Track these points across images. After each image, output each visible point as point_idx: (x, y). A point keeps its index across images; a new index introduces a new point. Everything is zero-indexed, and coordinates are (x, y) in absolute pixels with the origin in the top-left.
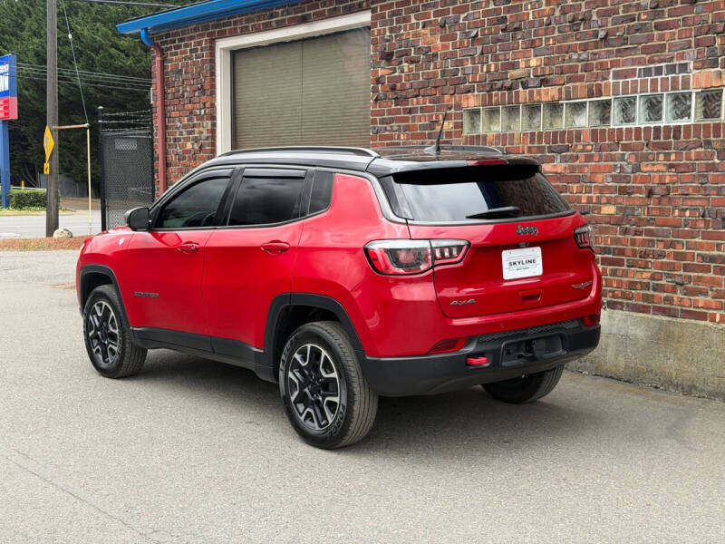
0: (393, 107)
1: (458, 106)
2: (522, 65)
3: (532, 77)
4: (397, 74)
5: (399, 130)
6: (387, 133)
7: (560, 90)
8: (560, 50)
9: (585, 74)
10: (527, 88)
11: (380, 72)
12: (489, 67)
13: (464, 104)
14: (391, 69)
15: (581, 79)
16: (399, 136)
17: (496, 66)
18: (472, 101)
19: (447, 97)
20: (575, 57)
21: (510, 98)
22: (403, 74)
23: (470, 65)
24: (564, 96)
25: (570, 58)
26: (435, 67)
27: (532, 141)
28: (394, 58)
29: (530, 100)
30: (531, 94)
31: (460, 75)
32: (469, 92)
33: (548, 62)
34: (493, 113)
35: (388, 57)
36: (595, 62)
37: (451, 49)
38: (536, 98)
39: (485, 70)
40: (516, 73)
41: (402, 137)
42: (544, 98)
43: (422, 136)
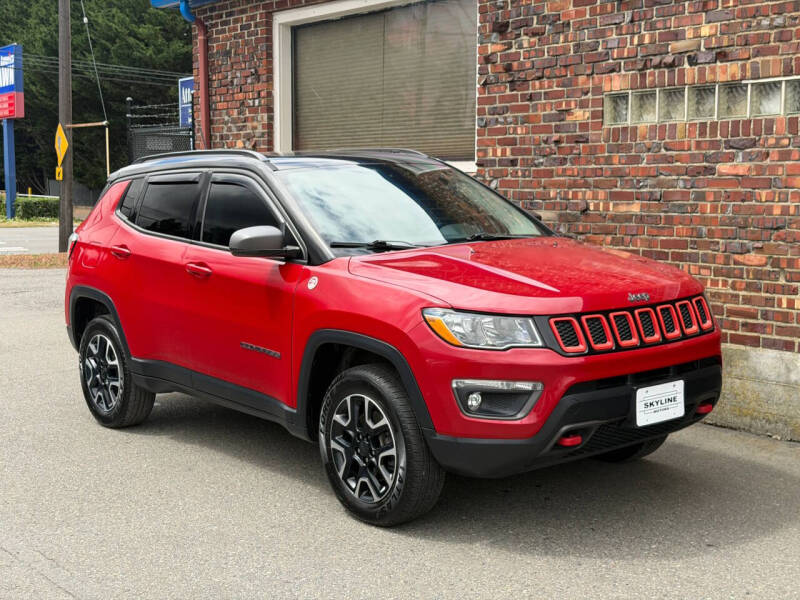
0: (508, 92)
1: (598, 90)
2: (689, 34)
3: (703, 49)
4: (513, 50)
5: (515, 121)
6: (499, 126)
7: (743, 68)
8: (743, 14)
9: (781, 44)
10: (696, 64)
11: (490, 49)
12: (641, 38)
13: (606, 87)
14: (504, 44)
15: (774, 51)
16: (515, 130)
17: (652, 37)
18: (617, 83)
19: (581, 79)
20: (765, 22)
21: (671, 79)
22: (522, 51)
23: (614, 36)
24: (749, 74)
25: (759, 24)
26: (566, 41)
27: (702, 133)
28: (510, 30)
29: (699, 79)
30: (702, 73)
31: (600, 49)
32: (613, 71)
33: (727, 30)
34: (645, 98)
35: (501, 29)
36: (794, 29)
37: (588, 16)
38: (709, 77)
39: (636, 42)
40: (680, 45)
41: (519, 131)
42: (721, 78)
43: (547, 129)
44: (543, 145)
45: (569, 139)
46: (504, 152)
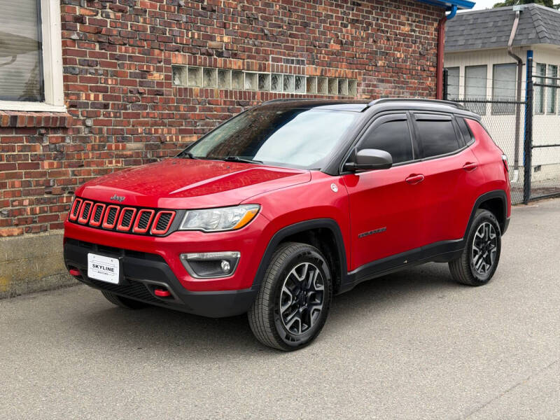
0: (97, 50)
1: (168, 61)
2: (218, 39)
3: (224, 49)
4: (101, 18)
5: (106, 74)
7: (243, 64)
8: (242, 35)
9: (257, 55)
10: (222, 57)
11: (79, 11)
12: (193, 34)
13: (173, 60)
14: (93, 11)
15: (255, 58)
17: (199, 35)
18: (179, 59)
19: (156, 51)
20: (251, 42)
21: (210, 62)
22: (108, 20)
23: (176, 29)
24: (245, 67)
25: (248, 42)
26: (144, 22)
27: (226, 96)
28: (97, 1)
29: (224, 66)
30: (225, 62)
31: (167, 34)
32: (176, 51)
33: (235, 41)
34: (193, 71)
36: (261, 48)
37: (158, 10)
38: (228, 65)
39: (190, 36)
40: (213, 44)
41: (110, 82)
42: (234, 67)
43: (133, 83)
44: (129, 95)
45: (150, 92)
46: (96, 97)
